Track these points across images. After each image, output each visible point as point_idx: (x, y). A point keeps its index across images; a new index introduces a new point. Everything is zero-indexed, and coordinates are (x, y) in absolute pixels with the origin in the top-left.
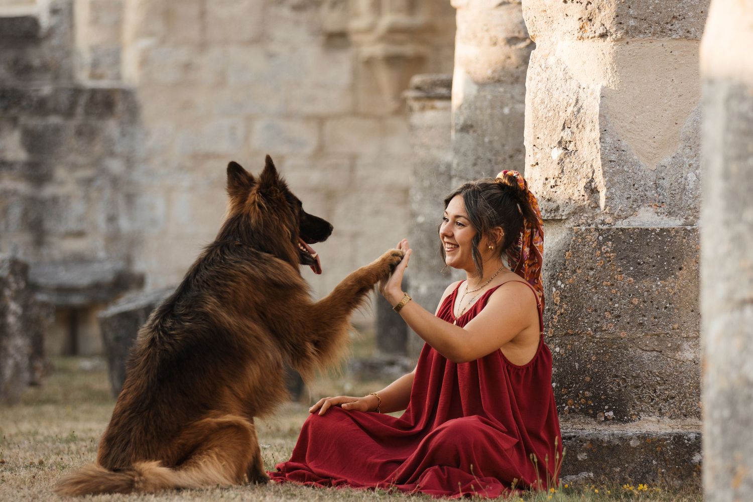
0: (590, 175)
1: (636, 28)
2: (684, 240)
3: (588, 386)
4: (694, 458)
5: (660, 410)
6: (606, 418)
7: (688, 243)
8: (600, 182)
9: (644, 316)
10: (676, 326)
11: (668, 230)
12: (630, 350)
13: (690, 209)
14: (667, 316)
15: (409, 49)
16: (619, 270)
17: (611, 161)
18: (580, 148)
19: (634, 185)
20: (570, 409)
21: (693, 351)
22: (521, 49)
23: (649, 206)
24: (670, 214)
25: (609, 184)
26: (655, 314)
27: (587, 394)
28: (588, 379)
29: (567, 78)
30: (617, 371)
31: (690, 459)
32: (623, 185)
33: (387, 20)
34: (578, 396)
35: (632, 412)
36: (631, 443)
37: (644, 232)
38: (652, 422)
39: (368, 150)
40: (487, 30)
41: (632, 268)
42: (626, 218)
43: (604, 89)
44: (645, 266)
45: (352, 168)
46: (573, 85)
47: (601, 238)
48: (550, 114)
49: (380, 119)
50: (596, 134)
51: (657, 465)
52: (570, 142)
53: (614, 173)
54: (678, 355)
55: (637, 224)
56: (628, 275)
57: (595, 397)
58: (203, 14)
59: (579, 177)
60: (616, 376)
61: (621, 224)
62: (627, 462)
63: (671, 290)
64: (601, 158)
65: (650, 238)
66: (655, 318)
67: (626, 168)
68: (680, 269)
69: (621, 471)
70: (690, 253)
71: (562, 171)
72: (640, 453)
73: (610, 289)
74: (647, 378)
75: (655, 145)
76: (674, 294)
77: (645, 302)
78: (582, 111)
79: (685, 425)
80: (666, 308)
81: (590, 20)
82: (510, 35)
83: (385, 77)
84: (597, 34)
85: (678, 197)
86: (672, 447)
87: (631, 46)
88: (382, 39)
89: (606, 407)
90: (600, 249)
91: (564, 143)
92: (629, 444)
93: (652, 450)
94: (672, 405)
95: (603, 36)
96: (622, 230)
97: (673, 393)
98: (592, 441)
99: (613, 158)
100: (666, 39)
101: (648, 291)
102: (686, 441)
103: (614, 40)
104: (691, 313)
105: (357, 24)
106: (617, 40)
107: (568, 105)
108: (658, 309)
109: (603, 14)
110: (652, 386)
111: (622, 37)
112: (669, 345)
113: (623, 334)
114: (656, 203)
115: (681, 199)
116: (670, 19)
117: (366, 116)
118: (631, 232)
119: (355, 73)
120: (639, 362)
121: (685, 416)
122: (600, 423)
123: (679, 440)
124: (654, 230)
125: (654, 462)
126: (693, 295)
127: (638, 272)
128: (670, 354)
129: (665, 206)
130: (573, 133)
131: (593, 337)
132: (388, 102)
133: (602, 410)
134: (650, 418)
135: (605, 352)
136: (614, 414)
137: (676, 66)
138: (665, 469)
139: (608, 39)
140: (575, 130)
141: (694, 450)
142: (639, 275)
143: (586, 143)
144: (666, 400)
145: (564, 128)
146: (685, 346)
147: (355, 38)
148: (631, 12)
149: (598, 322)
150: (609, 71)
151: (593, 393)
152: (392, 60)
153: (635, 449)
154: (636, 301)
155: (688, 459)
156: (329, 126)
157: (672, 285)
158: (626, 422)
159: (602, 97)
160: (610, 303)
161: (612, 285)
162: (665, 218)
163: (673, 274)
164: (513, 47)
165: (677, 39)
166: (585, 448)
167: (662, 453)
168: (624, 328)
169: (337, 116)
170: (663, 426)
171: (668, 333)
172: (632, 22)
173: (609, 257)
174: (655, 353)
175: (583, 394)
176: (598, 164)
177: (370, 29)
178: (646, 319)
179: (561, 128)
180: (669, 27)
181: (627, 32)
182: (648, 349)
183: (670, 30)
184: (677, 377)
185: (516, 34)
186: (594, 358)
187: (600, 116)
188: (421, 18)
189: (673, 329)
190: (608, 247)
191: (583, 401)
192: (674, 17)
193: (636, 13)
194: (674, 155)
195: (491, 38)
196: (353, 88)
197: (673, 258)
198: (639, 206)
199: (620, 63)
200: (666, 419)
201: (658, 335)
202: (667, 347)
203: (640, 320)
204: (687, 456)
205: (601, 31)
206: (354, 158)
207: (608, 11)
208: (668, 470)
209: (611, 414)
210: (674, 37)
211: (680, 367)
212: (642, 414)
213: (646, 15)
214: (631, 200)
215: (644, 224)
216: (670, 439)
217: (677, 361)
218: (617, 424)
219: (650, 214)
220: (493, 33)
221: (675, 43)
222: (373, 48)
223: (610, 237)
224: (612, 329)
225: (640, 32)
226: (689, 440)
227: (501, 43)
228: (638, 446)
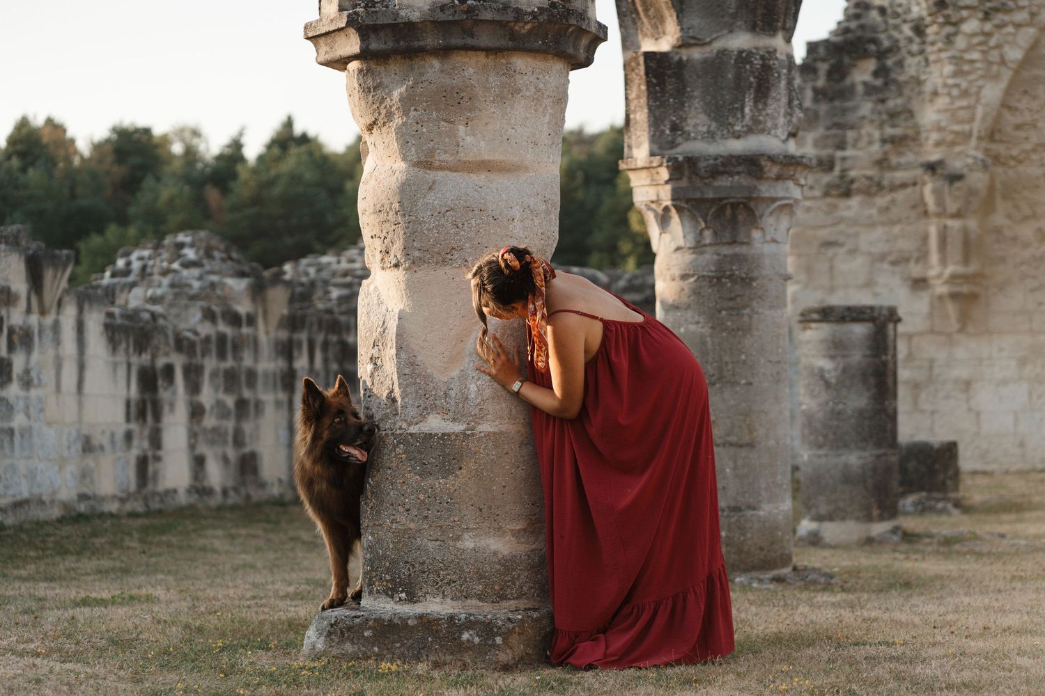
0: (391, 386)
1: (420, 258)
2: (464, 443)
3: (388, 570)
4: (463, 636)
5: (444, 592)
6: (400, 598)
7: (467, 446)
8: (397, 393)
9: (429, 510)
10: (456, 519)
11: (449, 435)
12: (418, 539)
13: (471, 416)
14: (449, 510)
15: (965, 289)
16: (409, 469)
17: (405, 375)
18: (384, 363)
19: (425, 395)
20: (377, 590)
21: (473, 541)
22: (691, 283)
23: (437, 413)
24: (454, 420)
25: (403, 394)
26: (438, 508)
27: (388, 577)
28: (387, 564)
29: (380, 303)
30: (407, 557)
31: (460, 637)
32: (414, 395)
33: (950, 269)
34: (381, 579)
35: (420, 594)
36: (409, 622)
37: (429, 436)
38: (437, 603)
39: (941, 356)
40: (669, 269)
41: (418, 468)
42: (417, 424)
43: (401, 312)
44: (429, 466)
45: (931, 368)
46: (383, 308)
47: (395, 441)
48: (368, 334)
49: (949, 335)
50: (393, 351)
51: (432, 642)
52: (378, 358)
53: (407, 385)
54: (459, 544)
55: (426, 429)
56: (415, 473)
57: (393, 580)
58: (831, 268)
59: (383, 388)
60: (407, 562)
61: (413, 429)
62: (407, 639)
63: (451, 487)
64: (397, 372)
65: (433, 442)
66: (438, 512)
67: (418, 381)
68: (461, 469)
69: (400, 647)
70: (470, 455)
71: (373, 384)
72: (419, 631)
73: (402, 486)
74: (432, 564)
75: (446, 360)
76: (455, 490)
77: (429, 497)
78: (387, 331)
79: (466, 606)
80: (447, 503)
81: (388, 253)
82: (683, 272)
83: (951, 308)
84: (392, 265)
85: (461, 405)
86: (446, 625)
87: (419, 274)
88: (946, 282)
89: (400, 589)
90: (395, 451)
91: (374, 359)
92: (407, 623)
93: (428, 629)
94: (454, 588)
95: (396, 266)
96: (411, 434)
97: (454, 577)
98: (375, 620)
99: (407, 371)
100: (448, 267)
101: (432, 488)
102: (457, 621)
103: (404, 270)
104: (471, 508)
105: (932, 273)
106: (406, 269)
107: (378, 326)
108: (440, 503)
109: (395, 247)
110: (435, 571)
111: (409, 266)
112: (451, 535)
113: (412, 526)
114: (444, 411)
115: (463, 407)
116: (449, 250)
117: (940, 333)
118: (418, 436)
119: (932, 306)
120: (425, 550)
121: (466, 598)
122: (396, 602)
123: (451, 621)
124: (436, 435)
125: (430, 639)
126: (472, 491)
127: (424, 471)
128: (452, 543)
129: (451, 414)
130: (379, 350)
131: (391, 528)
132: (954, 325)
133: (397, 592)
134: (434, 600)
135: (399, 541)
136: (406, 595)
137: (458, 290)
138: (439, 645)
139: (401, 268)
140: (381, 347)
141: (462, 630)
142: (424, 474)
143: (388, 360)
144: (448, 584)
145: (374, 346)
146: (466, 536)
147: (932, 282)
148: (415, 244)
149: (394, 515)
150: (404, 296)
151: (391, 576)
152: (954, 296)
153: (413, 627)
154: (422, 497)
155: (458, 637)
156: (915, 340)
157: (453, 482)
158: (415, 602)
159: (400, 319)
160: (402, 498)
161: (404, 482)
162: (451, 424)
163: (453, 473)
164: (686, 282)
165: (456, 268)
166: (370, 626)
167: (437, 631)
168: (412, 520)
169: (921, 334)
170: (445, 606)
171: (449, 525)
172: (417, 254)
173: (401, 458)
174: (438, 543)
175: (385, 577)
176: (395, 377)
177: (939, 276)
178: (430, 512)
179: (372, 346)
180: (449, 256)
181: (414, 262)
182: (432, 538)
183: (451, 260)
184: (458, 563)
185: (687, 272)
186: (391, 546)
187: (397, 335)
188: (973, 268)
189: (454, 521)
190: (400, 449)
191: (385, 583)
192: (453, 248)
193: (419, 245)
194: (462, 368)
195: (671, 276)
196: (930, 315)
197: (454, 459)
198: (428, 414)
199: (412, 289)
200: (448, 600)
201: (441, 527)
202: (449, 537)
203: (425, 513)
204: (457, 635)
205: (394, 262)
206: (932, 361)
207: (398, 244)
208: (441, 646)
209: (403, 595)
210: (454, 265)
211: (461, 555)
212: (427, 595)
213: (428, 247)
214: (421, 408)
215: (432, 429)
216: (444, 618)
217: (458, 550)
218: (408, 604)
219: (438, 421)
220: (672, 271)
221: (456, 271)
222: (941, 289)
223: (402, 441)
224: (404, 521)
225: (424, 262)
226: (459, 620)
227: (678, 279)
228: (416, 625)
